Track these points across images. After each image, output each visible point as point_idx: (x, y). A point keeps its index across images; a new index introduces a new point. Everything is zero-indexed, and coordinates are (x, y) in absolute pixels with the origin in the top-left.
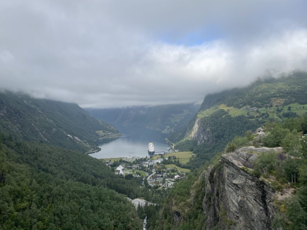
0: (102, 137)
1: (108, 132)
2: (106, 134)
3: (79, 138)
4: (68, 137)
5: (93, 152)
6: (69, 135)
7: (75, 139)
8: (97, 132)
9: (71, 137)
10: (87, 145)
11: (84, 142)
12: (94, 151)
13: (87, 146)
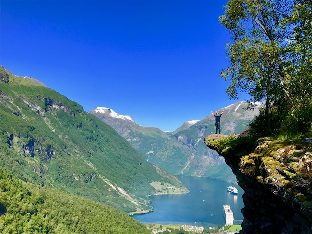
0: (159, 191)
1: (170, 185)
2: (165, 188)
3: (125, 189)
4: (110, 187)
5: (142, 212)
6: (111, 185)
7: (119, 191)
8: (153, 184)
9: (114, 188)
10: (135, 201)
11: (132, 197)
12: (144, 212)
13: (135, 203)
